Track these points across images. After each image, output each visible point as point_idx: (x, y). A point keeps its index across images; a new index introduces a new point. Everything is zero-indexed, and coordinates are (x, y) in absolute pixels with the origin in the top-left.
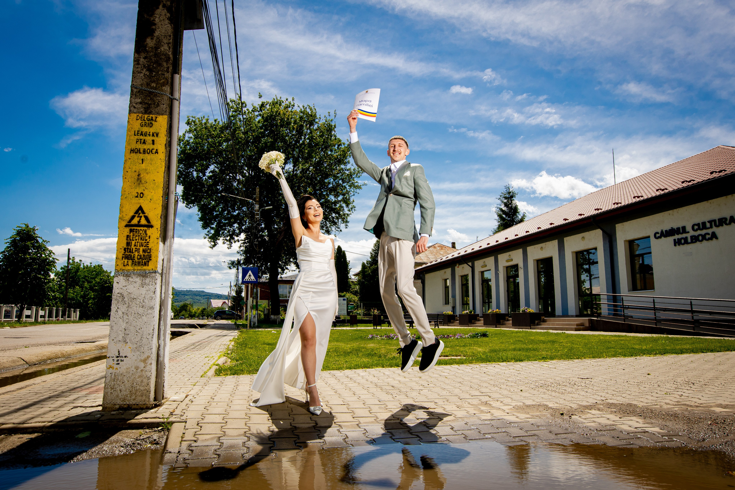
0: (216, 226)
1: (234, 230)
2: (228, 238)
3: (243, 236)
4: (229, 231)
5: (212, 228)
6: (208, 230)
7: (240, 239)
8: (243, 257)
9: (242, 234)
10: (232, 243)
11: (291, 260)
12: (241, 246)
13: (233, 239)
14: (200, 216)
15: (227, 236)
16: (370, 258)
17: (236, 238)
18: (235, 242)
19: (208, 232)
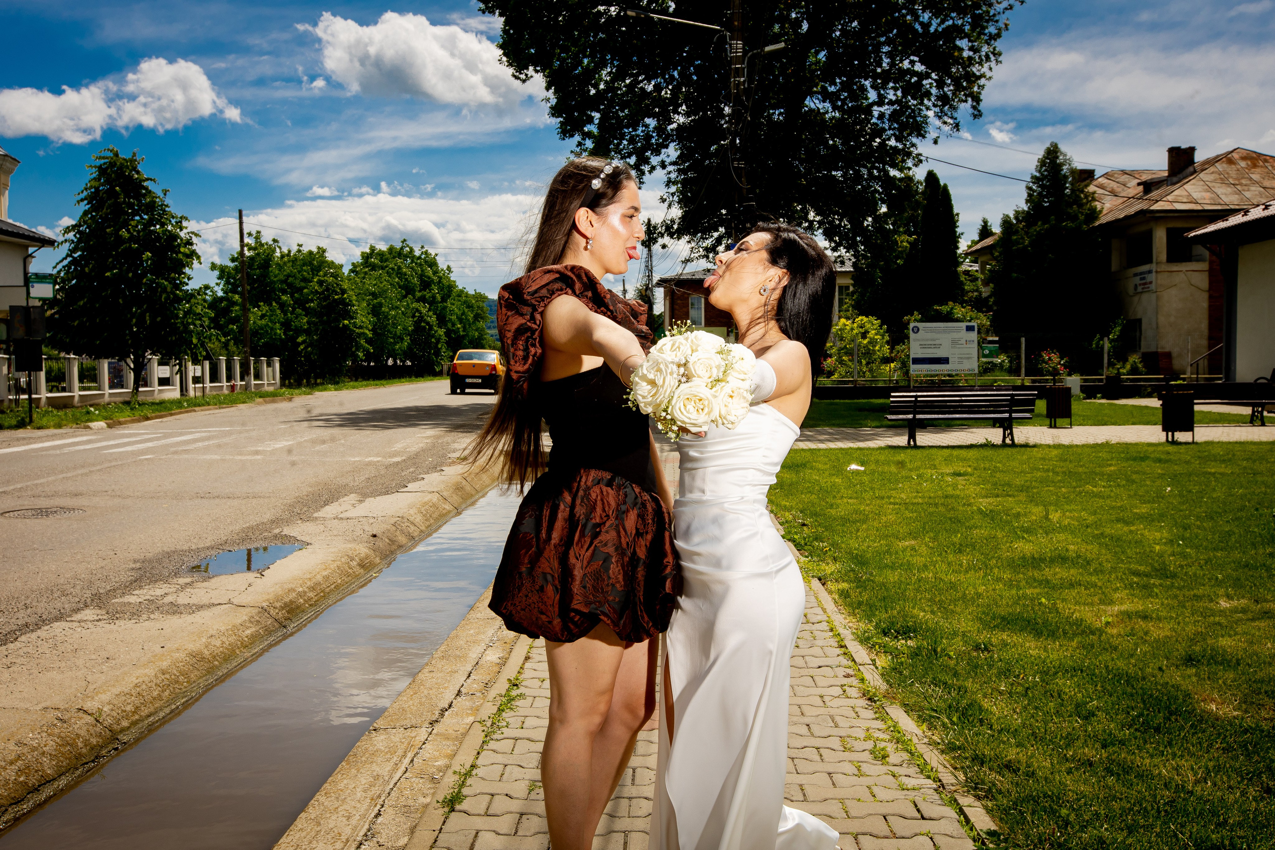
0: (600, 127)
1: (648, 137)
2: (632, 160)
3: (672, 152)
4: (632, 141)
5: (589, 135)
6: (577, 138)
7: (668, 160)
8: (676, 212)
9: (672, 145)
10: (643, 173)
11: (812, 215)
12: (669, 183)
13: (646, 161)
14: (554, 101)
15: (629, 156)
16: (1027, 201)
17: (655, 160)
18: (653, 168)
19: (580, 144)
